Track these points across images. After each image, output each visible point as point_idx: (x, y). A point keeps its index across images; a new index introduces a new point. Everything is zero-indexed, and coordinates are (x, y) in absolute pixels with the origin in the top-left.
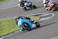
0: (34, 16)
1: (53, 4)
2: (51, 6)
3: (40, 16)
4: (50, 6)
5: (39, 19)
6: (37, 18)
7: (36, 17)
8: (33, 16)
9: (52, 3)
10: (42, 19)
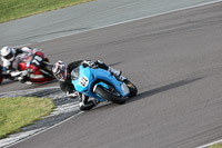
0: (33, 95)
1: (40, 59)
2: (31, 64)
3: (56, 97)
4: (28, 65)
5: (49, 108)
6: (43, 105)
7: (40, 102)
8: (27, 96)
9: (36, 54)
10: (61, 109)
